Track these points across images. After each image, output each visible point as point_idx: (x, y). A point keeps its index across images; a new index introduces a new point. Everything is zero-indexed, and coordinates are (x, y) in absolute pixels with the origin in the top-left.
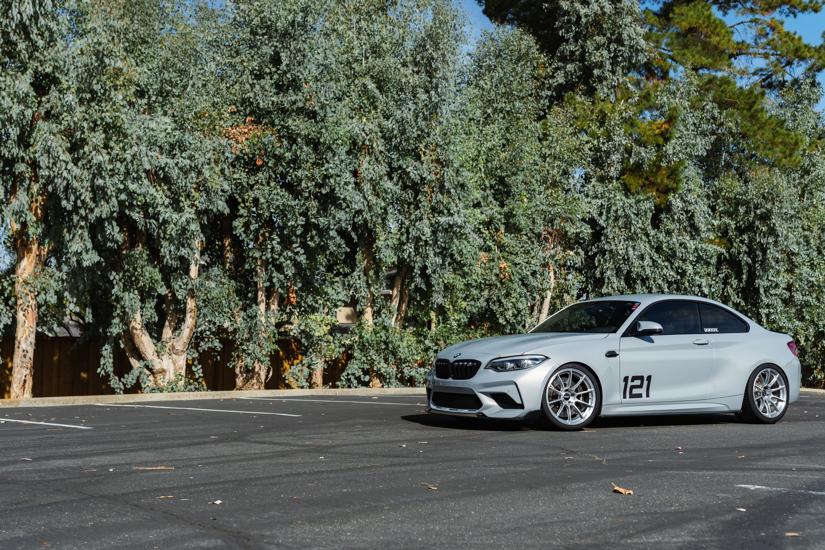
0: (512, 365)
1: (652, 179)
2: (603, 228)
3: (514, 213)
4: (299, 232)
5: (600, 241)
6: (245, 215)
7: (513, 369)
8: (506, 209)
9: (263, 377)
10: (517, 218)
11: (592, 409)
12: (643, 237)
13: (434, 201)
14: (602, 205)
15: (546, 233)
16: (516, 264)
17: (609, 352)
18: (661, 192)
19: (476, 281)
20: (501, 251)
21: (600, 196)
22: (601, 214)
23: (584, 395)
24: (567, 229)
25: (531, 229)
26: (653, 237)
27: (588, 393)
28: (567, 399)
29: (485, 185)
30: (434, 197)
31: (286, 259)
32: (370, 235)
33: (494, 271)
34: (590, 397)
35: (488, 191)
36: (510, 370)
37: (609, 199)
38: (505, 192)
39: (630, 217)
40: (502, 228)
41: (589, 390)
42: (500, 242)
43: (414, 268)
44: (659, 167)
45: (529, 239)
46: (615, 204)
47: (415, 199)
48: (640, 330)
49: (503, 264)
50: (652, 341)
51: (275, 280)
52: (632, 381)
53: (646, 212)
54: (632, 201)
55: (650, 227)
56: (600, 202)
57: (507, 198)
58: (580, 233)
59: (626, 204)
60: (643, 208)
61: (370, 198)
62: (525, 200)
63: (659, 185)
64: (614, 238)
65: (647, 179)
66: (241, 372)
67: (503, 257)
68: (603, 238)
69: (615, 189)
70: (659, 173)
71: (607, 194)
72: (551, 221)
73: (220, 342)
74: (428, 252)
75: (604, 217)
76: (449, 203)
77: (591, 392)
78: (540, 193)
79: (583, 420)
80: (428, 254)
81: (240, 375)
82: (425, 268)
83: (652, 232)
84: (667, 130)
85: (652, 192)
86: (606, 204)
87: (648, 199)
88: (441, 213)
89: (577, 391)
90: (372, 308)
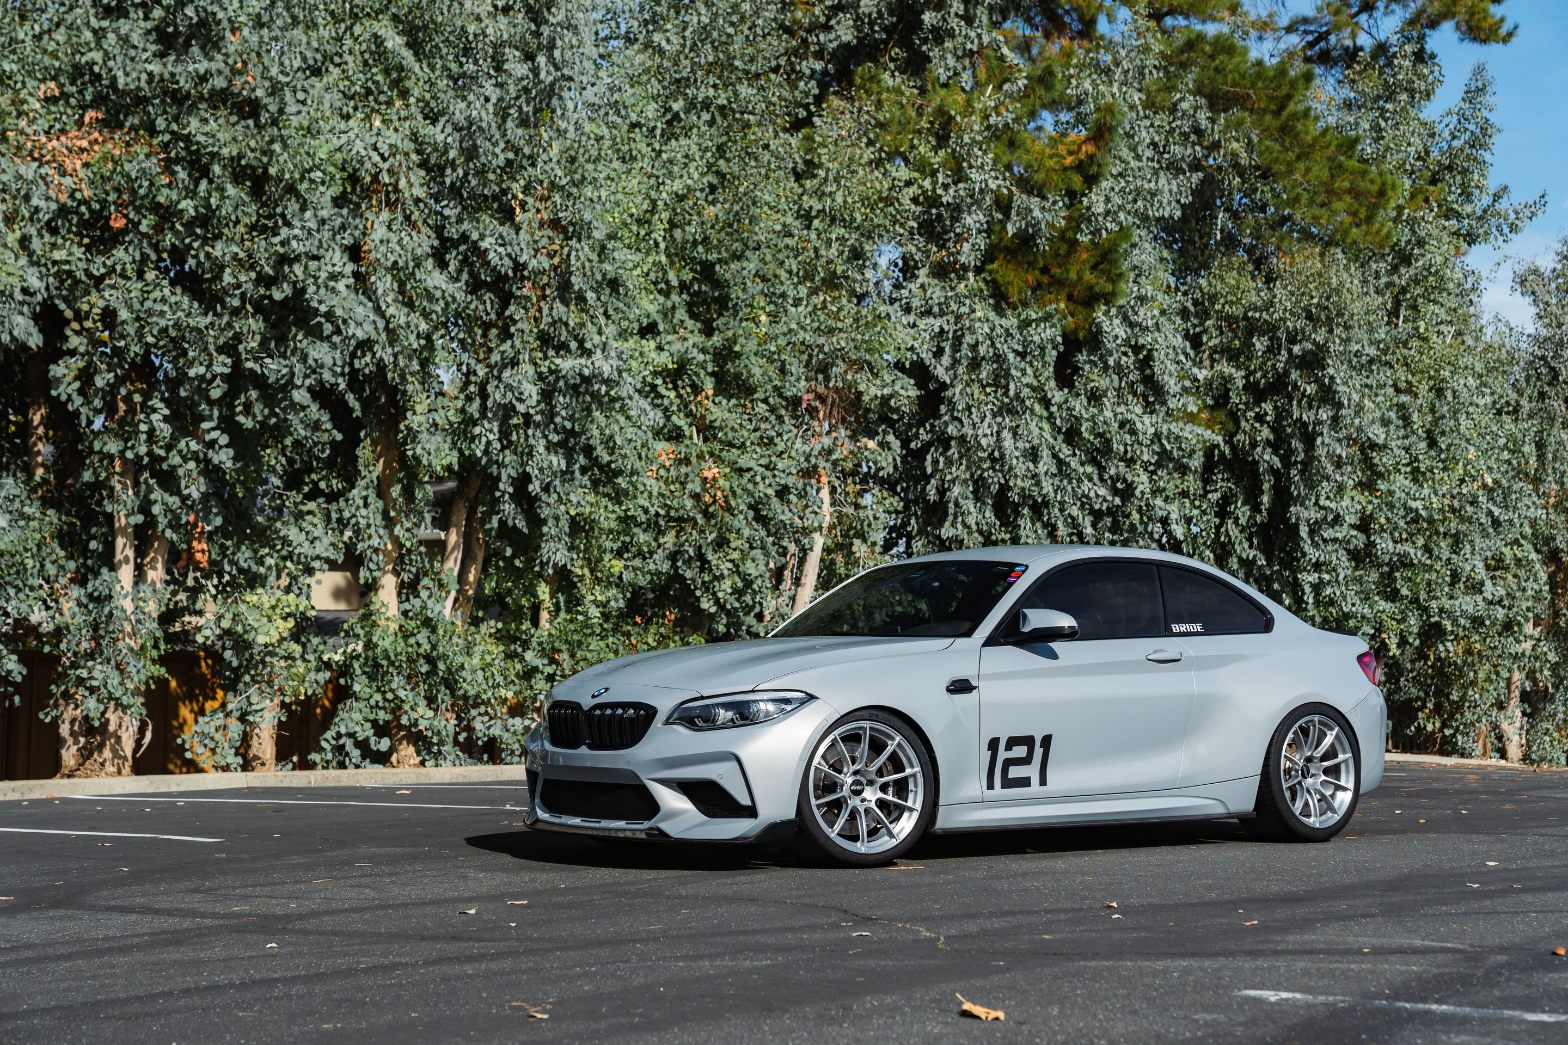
0: (730, 714)
1: (1057, 271)
2: (944, 386)
3: (737, 348)
4: (215, 394)
5: (938, 416)
6: (82, 349)
7: (732, 724)
8: (717, 339)
9: (128, 747)
10: (744, 361)
11: (916, 815)
12: (1037, 407)
13: (546, 319)
14: (942, 331)
15: (811, 396)
16: (741, 471)
17: (954, 682)
18: (1077, 302)
19: (646, 511)
20: (706, 440)
21: (936, 309)
22: (939, 353)
23: (896, 782)
24: (862, 388)
25: (776, 388)
26: (1060, 407)
27: (905, 779)
28: (858, 793)
29: (667, 283)
30: (546, 311)
31: (185, 460)
32: (392, 401)
33: (690, 486)
34: (911, 786)
35: (675, 298)
36: (723, 727)
37: (958, 317)
38: (715, 300)
39: (1005, 359)
40: (709, 386)
41: (908, 771)
42: (703, 417)
43: (498, 478)
44: (1074, 244)
45: (773, 410)
46: (972, 330)
47: (500, 314)
48: (1026, 629)
49: (711, 470)
50: (1053, 655)
51: (156, 509)
52: (1008, 748)
53: (1043, 349)
54: (1011, 322)
55: (1052, 383)
56: (937, 323)
57: (720, 315)
58: (891, 396)
59: (999, 331)
60: (1036, 339)
61: (391, 311)
62: (763, 318)
63: (1073, 285)
64: (969, 408)
65: (1045, 270)
66: (73, 733)
67: (712, 454)
68: (943, 409)
69: (972, 294)
70: (1073, 258)
71: (954, 307)
72: (824, 369)
73: (20, 661)
74: (532, 441)
75: (946, 360)
76: (582, 325)
77: (914, 775)
78: (797, 302)
79: (894, 842)
80: (531, 448)
81: (70, 741)
82: (523, 480)
83: (1058, 396)
84: (1091, 157)
85: (1057, 301)
86: (950, 328)
87: (1047, 317)
88: (562, 347)
89: (880, 773)
90: (398, 574)
